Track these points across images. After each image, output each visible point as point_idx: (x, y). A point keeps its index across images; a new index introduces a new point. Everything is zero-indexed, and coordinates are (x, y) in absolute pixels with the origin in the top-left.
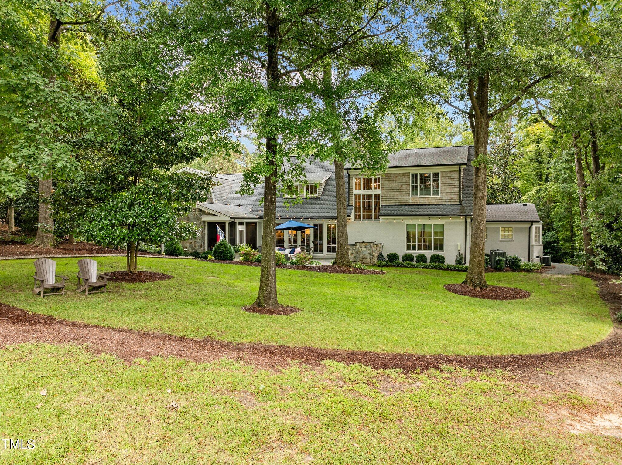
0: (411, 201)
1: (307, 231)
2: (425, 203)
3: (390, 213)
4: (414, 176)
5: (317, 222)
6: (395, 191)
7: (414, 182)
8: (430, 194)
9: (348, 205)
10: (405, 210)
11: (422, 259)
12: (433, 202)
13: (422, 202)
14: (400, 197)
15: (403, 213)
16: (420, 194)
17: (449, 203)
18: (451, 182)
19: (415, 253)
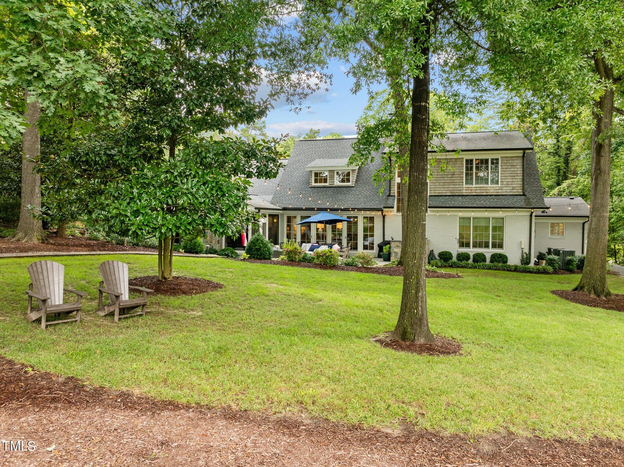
0: (464, 191)
1: (339, 225)
2: (482, 194)
3: (441, 205)
4: (469, 162)
5: (352, 214)
6: (445, 179)
7: (469, 169)
8: (487, 183)
9: (389, 195)
10: (459, 201)
11: (479, 258)
12: (492, 192)
13: (478, 192)
14: (452, 186)
15: (456, 205)
16: (476, 183)
17: (511, 193)
18: (512, 169)
19: (472, 251)
